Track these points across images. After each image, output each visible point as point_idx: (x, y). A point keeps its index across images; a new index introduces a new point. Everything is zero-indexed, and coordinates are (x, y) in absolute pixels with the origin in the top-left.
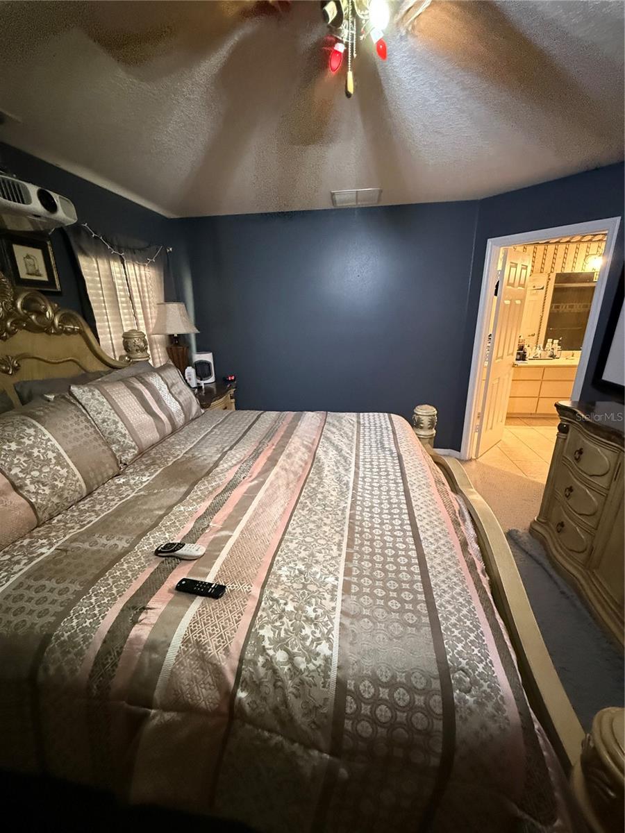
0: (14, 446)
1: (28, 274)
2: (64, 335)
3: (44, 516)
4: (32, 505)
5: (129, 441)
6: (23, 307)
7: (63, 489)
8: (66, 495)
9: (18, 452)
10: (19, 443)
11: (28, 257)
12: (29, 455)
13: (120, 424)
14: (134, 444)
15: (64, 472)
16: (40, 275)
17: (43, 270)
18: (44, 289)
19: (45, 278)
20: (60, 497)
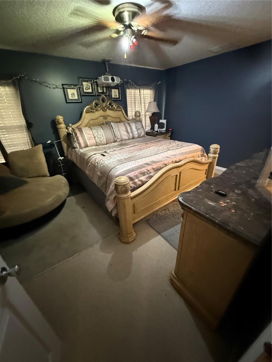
0: (96, 131)
1: (114, 96)
2: (117, 111)
3: (98, 144)
4: (96, 141)
5: (119, 137)
6: (109, 104)
7: (102, 141)
8: (102, 142)
9: (96, 132)
10: (97, 131)
11: (115, 92)
12: (98, 133)
13: (119, 133)
14: (120, 138)
15: (103, 138)
16: (117, 96)
17: (118, 95)
18: (116, 100)
19: (118, 97)
20: (101, 142)
